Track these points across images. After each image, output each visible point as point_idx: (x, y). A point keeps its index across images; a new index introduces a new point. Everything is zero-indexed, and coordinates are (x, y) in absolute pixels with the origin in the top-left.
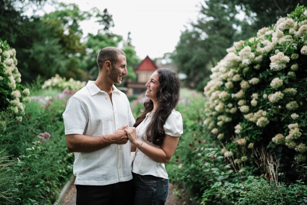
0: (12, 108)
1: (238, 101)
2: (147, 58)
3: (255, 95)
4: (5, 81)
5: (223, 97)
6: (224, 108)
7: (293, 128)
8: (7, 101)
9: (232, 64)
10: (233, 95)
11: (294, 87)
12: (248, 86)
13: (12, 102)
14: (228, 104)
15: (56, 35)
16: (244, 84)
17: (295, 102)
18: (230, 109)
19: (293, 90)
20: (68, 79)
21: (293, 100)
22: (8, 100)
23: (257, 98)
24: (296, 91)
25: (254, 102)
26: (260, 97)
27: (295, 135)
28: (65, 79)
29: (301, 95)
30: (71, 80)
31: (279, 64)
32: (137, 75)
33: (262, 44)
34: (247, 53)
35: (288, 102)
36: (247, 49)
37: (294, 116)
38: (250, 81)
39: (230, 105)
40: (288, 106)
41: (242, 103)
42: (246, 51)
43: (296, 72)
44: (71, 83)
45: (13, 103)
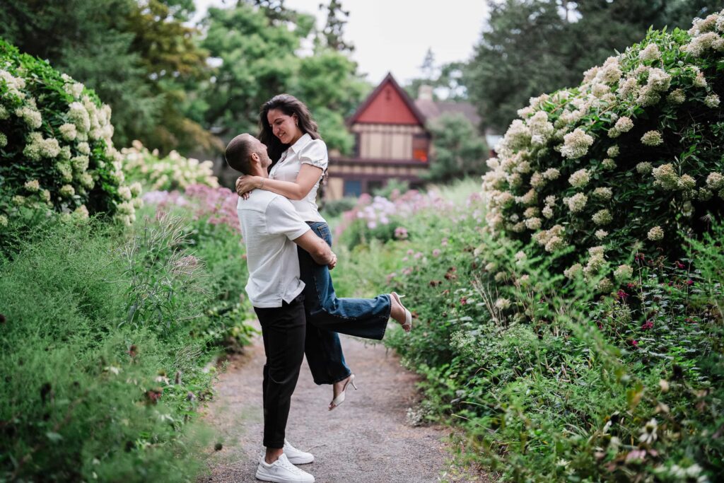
0: (121, 217)
1: (524, 209)
2: (389, 81)
3: (551, 200)
4: (108, 168)
5: (503, 201)
6: (504, 222)
7: (595, 254)
8: (113, 205)
9: (517, 141)
10: (518, 199)
11: (608, 186)
12: (542, 183)
13: (120, 206)
14: (511, 215)
15: (122, 22)
16: (536, 179)
17: (606, 211)
18: (514, 223)
19: (604, 191)
20: (163, 154)
21: (604, 208)
22: (114, 202)
23: (553, 204)
24: (611, 193)
25: (547, 211)
26: (559, 202)
27: (596, 264)
28: (156, 152)
29: (616, 199)
30: (174, 155)
31: (575, 148)
32: (358, 137)
33: (571, 106)
34: (539, 123)
35: (596, 211)
36: (540, 117)
37: (600, 234)
38: (545, 174)
39: (515, 217)
40: (596, 218)
41: (532, 214)
42: (539, 119)
43: (615, 159)
44: (173, 163)
45: (123, 209)
